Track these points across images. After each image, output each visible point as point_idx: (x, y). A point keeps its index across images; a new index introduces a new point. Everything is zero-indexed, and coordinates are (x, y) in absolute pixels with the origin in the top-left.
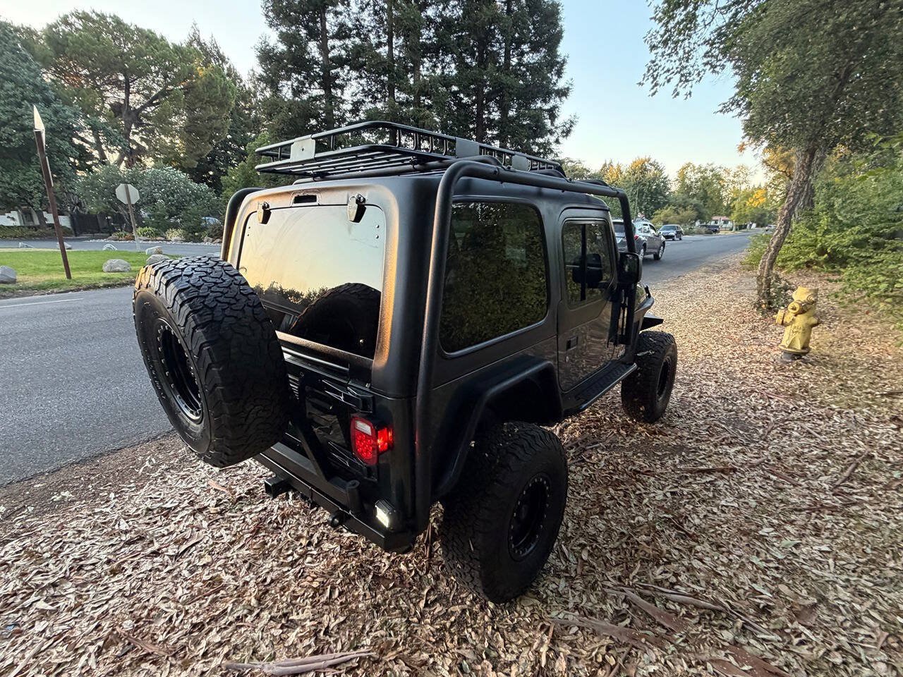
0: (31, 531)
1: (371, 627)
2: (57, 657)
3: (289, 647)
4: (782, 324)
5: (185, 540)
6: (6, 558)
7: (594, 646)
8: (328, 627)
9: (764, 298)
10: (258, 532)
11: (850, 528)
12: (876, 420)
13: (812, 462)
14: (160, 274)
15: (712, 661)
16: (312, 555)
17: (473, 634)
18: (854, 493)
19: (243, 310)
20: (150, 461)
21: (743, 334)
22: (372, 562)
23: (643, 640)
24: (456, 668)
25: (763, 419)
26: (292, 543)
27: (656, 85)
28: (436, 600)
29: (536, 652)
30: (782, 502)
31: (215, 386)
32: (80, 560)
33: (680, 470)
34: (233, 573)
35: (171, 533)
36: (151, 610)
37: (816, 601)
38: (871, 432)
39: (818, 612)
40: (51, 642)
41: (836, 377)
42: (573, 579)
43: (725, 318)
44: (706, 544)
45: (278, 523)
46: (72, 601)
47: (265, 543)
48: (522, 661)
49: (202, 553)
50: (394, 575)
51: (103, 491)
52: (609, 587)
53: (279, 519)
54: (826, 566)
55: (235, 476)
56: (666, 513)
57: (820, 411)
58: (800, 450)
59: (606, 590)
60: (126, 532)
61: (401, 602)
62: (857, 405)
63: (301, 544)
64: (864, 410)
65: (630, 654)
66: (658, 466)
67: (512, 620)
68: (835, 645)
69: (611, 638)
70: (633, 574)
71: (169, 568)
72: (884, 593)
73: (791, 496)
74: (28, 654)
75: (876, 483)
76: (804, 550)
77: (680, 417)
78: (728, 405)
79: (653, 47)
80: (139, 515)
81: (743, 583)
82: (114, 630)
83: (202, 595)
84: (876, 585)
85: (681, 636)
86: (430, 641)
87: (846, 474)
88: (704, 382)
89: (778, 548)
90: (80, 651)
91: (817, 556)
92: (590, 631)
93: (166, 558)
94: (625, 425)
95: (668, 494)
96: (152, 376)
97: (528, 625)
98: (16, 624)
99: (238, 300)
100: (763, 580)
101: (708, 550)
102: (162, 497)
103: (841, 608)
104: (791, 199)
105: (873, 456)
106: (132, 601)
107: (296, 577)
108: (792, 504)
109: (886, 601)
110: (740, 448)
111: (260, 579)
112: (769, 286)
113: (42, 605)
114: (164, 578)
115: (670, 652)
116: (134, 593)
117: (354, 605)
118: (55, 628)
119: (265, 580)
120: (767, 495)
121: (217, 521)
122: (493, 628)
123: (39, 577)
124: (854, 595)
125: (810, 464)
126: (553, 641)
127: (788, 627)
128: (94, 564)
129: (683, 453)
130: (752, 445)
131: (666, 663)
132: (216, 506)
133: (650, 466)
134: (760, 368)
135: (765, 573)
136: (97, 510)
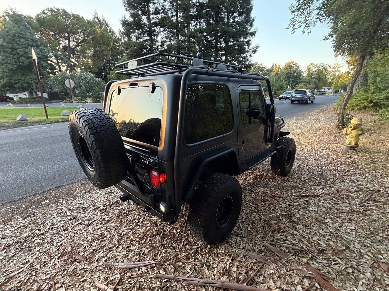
0: (34, 215)
1: (161, 253)
2: (44, 259)
3: (129, 259)
4: (346, 134)
5: (91, 219)
6: (25, 224)
7: (249, 262)
8: (144, 252)
9: (341, 123)
10: (119, 217)
11: (365, 220)
12: (385, 175)
13: (353, 193)
14: (77, 115)
15: (296, 269)
16: (139, 226)
17: (201, 256)
18: (369, 206)
19: (108, 128)
20: (78, 189)
21: (330, 139)
22: (163, 229)
23: (269, 261)
24: (193, 269)
25: (334, 175)
26: (132, 221)
27: (294, 29)
28: (187, 244)
29: (225, 264)
30: (337, 209)
31: (98, 157)
32: (52, 225)
33: (294, 195)
34: (109, 232)
35: (86, 217)
36: (78, 244)
37: (345, 248)
38: (382, 181)
39: (345, 253)
40: (42, 254)
41: (370, 157)
42: (243, 237)
43: (323, 132)
44: (301, 225)
45: (127, 214)
46: (49, 240)
47: (121, 221)
48: (219, 267)
49: (98, 224)
50: (171, 234)
51: (60, 200)
52: (258, 241)
53: (127, 212)
54: (352, 235)
55: (111, 196)
56: (285, 212)
57: (360, 172)
58: (348, 188)
59: (256, 242)
60: (69, 216)
61: (173, 244)
62: (377, 169)
63: (135, 222)
64: (380, 171)
65: (263, 266)
66: (284, 194)
67: (217, 252)
68: (350, 265)
69: (256, 260)
70: (268, 236)
71: (85, 229)
72: (375, 246)
73: (341, 207)
74: (34, 258)
75: (380, 202)
76: (343, 228)
77: (297, 174)
78: (319, 169)
79: (293, 12)
80: (74, 210)
81: (314, 241)
82: (64, 251)
83: (97, 239)
84: (372, 242)
85: (285, 260)
86: (183, 259)
87: (367, 198)
88: (309, 159)
89: (332, 227)
90: (52, 257)
91: (349, 231)
92: (248, 257)
93: (84, 225)
94: (272, 177)
95: (287, 205)
96: (76, 154)
97: (223, 254)
98: (29, 247)
99: (106, 124)
100: (323, 239)
101: (301, 227)
102: (83, 203)
103: (355, 251)
104: (354, 79)
105: (381, 191)
106: (71, 241)
107: (133, 234)
108: (341, 210)
109: (376, 249)
110: (321, 187)
111: (119, 234)
112: (343, 118)
113: (38, 241)
114: (83, 233)
115: (279, 266)
116: (72, 238)
117: (155, 244)
118: (43, 249)
119: (121, 235)
120: (330, 206)
121: (103, 212)
122: (209, 255)
123: (37, 231)
124: (362, 246)
125: (351, 193)
126: (232, 260)
127: (331, 258)
128: (57, 227)
129: (296, 189)
130: (327, 186)
131: (277, 269)
132: (103, 207)
133: (281, 194)
134: (335, 154)
135: (324, 237)
136: (58, 207)
